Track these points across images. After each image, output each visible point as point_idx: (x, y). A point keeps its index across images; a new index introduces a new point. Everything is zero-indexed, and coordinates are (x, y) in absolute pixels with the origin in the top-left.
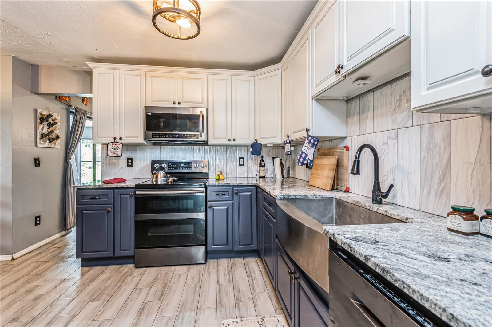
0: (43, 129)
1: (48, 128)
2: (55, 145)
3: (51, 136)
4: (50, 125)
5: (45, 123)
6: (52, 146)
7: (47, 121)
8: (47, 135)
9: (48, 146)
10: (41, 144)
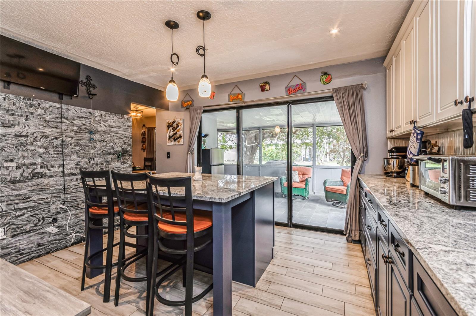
0: (170, 132)
1: (173, 131)
2: (179, 143)
3: (176, 136)
4: (174, 129)
5: (171, 128)
6: (177, 144)
7: (172, 126)
8: (172, 136)
9: (174, 144)
10: (169, 143)
